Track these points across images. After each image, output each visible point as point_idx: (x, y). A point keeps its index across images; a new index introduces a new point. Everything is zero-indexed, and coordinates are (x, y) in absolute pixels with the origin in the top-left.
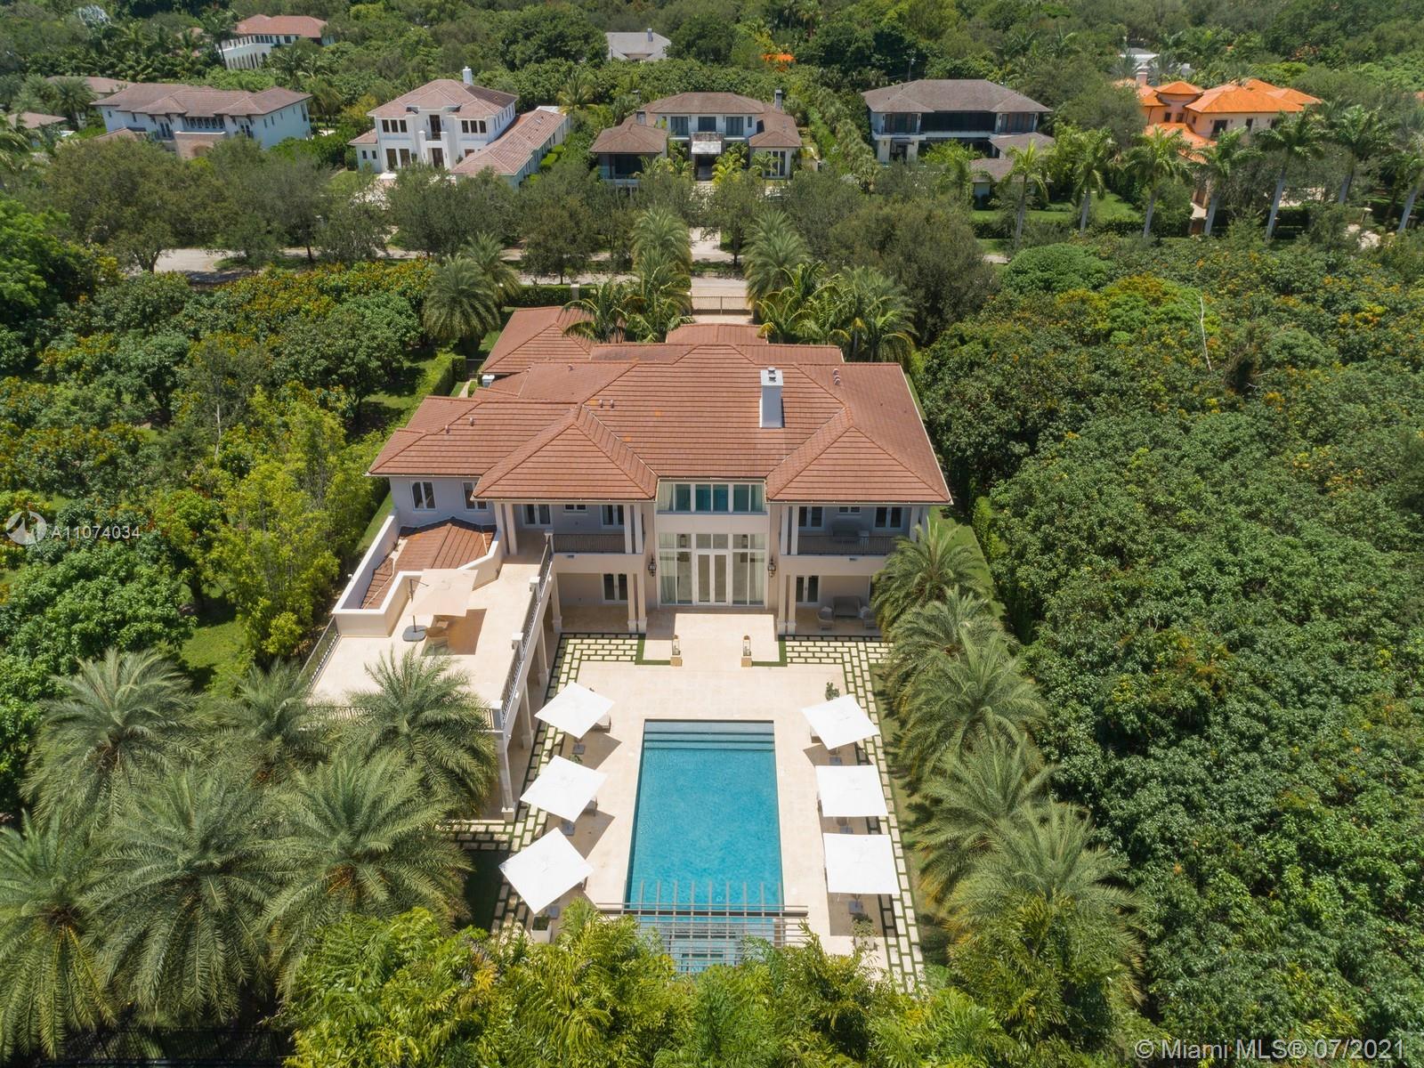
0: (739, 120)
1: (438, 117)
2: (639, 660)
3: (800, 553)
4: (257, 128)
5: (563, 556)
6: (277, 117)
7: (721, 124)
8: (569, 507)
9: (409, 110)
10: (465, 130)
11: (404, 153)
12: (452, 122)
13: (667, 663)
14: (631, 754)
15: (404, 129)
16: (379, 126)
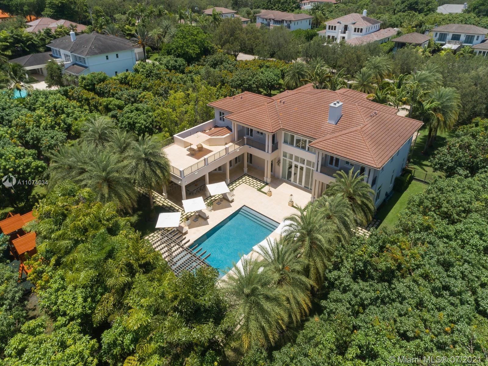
0: (473, 37)
1: (347, 26)
2: (259, 190)
3: (321, 172)
4: (292, 25)
5: (248, 146)
6: (299, 22)
7: (463, 38)
8: (258, 132)
9: (338, 22)
10: (355, 31)
11: (333, 37)
12: (352, 27)
13: (266, 193)
14: (231, 211)
15: (335, 29)
16: (327, 28)
